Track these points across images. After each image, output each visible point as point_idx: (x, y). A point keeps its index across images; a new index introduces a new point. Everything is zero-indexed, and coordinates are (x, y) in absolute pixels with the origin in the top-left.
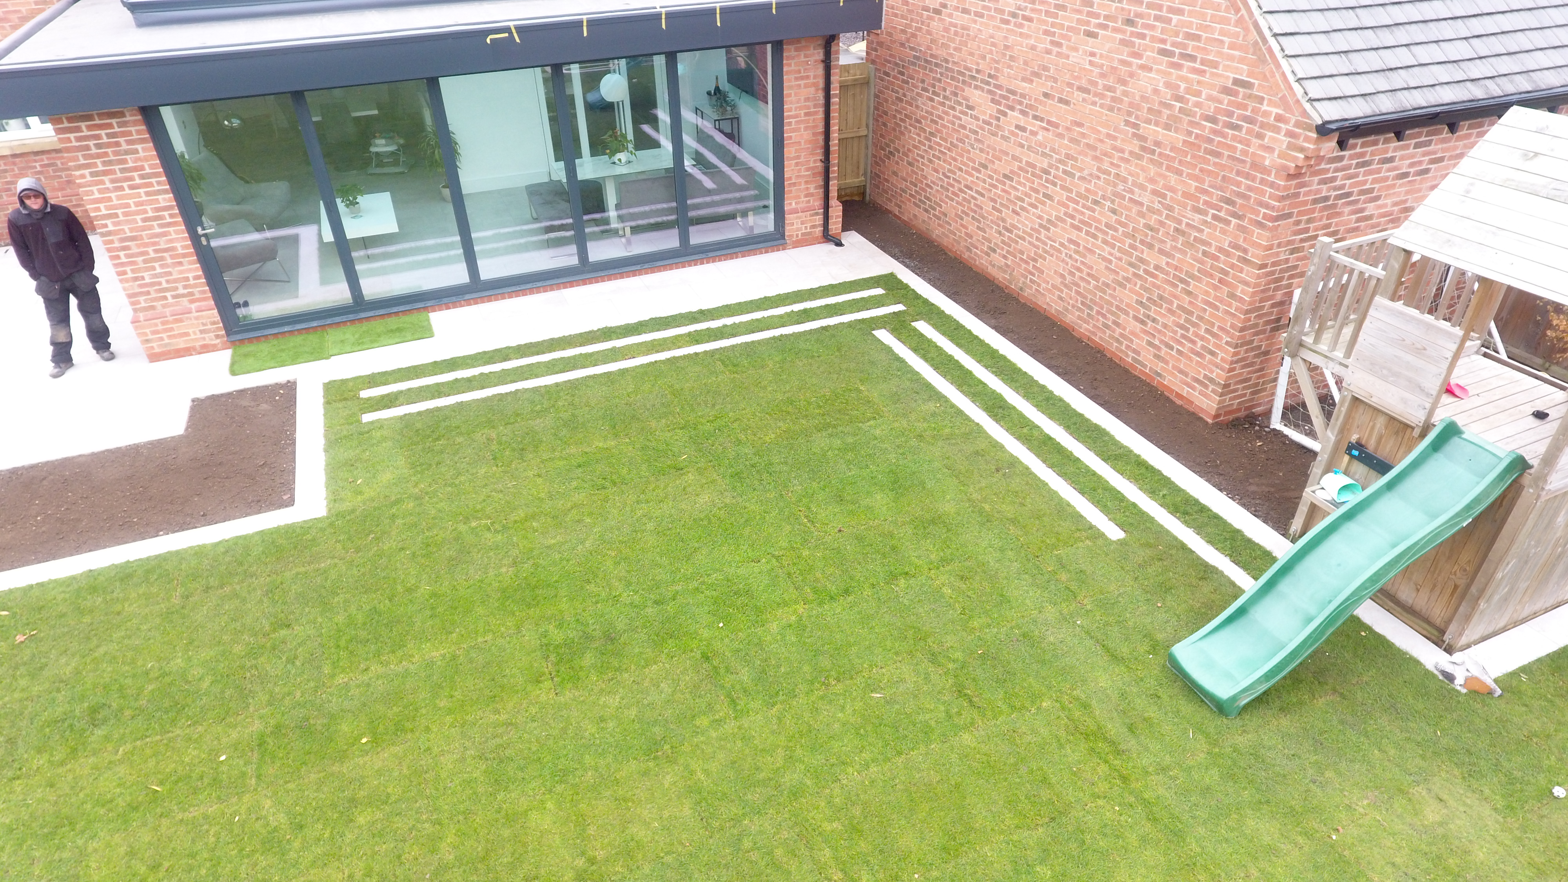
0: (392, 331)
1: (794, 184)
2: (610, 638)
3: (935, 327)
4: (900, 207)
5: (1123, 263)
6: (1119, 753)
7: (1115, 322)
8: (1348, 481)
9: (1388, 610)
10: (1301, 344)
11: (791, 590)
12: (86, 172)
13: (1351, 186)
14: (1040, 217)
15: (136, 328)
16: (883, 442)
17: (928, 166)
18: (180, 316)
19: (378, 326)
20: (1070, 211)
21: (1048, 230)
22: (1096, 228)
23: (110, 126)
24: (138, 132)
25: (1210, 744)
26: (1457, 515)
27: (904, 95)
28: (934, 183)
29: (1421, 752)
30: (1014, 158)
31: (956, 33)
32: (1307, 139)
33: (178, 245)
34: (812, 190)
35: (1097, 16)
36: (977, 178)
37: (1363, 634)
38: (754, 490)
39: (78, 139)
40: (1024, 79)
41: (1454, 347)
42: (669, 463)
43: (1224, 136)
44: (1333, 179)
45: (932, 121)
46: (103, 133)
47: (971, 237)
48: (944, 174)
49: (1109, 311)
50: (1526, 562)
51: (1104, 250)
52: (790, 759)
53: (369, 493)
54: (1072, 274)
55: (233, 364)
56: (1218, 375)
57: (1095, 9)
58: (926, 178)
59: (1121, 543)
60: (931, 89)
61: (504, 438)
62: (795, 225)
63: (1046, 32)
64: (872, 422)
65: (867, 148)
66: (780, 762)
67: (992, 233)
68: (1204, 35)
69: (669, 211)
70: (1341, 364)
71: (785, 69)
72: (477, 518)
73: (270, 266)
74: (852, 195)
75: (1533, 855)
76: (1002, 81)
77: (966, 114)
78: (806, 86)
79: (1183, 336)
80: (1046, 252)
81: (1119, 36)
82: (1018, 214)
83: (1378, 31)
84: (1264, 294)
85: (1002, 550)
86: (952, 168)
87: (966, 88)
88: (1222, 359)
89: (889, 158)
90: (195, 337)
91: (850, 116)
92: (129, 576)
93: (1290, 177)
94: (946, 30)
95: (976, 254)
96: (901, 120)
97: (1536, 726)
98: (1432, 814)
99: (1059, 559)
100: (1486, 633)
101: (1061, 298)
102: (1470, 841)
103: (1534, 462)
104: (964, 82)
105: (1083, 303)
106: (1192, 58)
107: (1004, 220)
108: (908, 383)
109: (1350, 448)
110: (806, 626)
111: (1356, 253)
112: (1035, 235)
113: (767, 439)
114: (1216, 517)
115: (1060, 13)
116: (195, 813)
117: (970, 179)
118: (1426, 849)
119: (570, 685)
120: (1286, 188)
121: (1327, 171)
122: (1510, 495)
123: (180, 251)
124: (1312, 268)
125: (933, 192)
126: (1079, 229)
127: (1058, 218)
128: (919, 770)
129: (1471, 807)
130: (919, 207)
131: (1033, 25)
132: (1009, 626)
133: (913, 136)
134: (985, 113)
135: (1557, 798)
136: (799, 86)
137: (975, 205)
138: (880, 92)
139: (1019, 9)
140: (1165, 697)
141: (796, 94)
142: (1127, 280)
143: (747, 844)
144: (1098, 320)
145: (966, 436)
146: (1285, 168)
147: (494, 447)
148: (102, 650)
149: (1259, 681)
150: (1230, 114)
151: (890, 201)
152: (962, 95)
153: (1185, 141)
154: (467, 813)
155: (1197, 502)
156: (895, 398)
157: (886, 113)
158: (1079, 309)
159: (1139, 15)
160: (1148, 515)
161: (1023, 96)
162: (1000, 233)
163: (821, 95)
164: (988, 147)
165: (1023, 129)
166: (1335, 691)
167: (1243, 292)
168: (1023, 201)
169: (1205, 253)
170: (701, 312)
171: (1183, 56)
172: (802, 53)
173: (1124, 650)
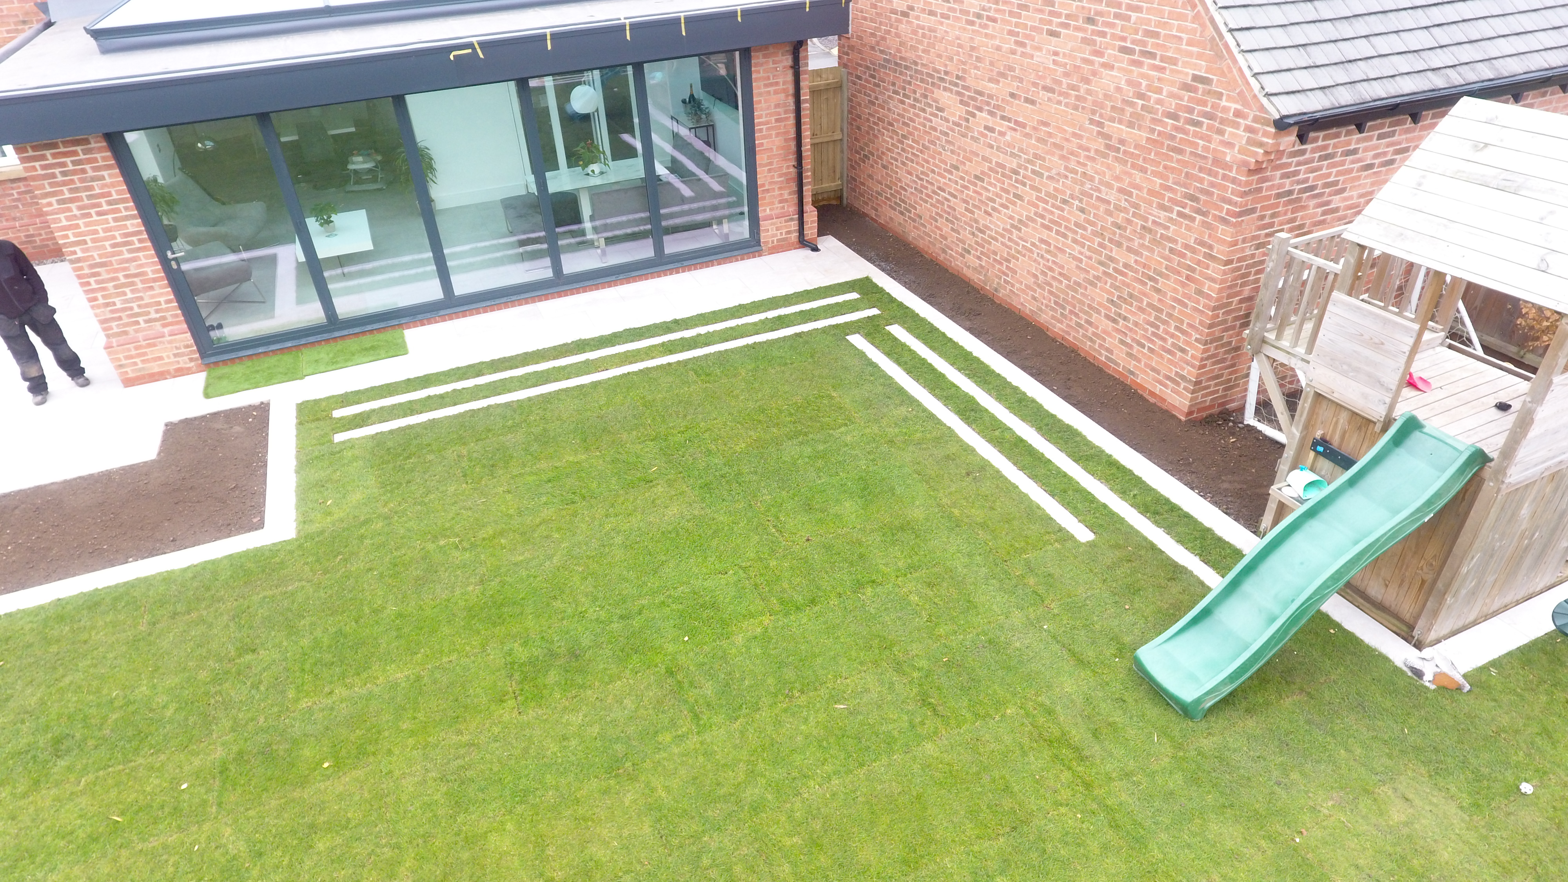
0: (366, 349)
1: (768, 191)
2: (574, 655)
3: (909, 330)
4: (876, 210)
5: (1093, 262)
6: (1082, 759)
7: (1087, 322)
8: (1314, 477)
9: (1358, 607)
10: (1264, 341)
11: (757, 601)
12: (53, 200)
13: (1316, 179)
14: (1011, 218)
15: (109, 354)
16: (853, 448)
17: (901, 169)
18: (153, 341)
19: (352, 344)
20: (1040, 211)
21: (1019, 230)
22: (1066, 227)
23: (75, 153)
24: (104, 159)
25: (1175, 748)
26: (1418, 510)
27: (877, 98)
28: (908, 185)
29: (1387, 751)
30: (984, 159)
31: (924, 35)
32: (1266, 134)
33: (148, 270)
34: (786, 196)
35: (1058, 15)
36: (950, 180)
37: (1332, 631)
38: (723, 500)
39: (44, 167)
40: (991, 80)
41: (1411, 341)
42: (639, 475)
43: (1186, 132)
44: (1295, 173)
45: (904, 124)
46: (68, 160)
47: (946, 239)
48: (917, 176)
49: (1081, 310)
50: (1492, 556)
51: (1074, 250)
52: (752, 774)
53: (338, 514)
54: (1044, 274)
55: (207, 387)
56: (1189, 372)
57: (1056, 9)
58: (900, 181)
59: (1091, 545)
60: (902, 92)
61: (475, 455)
62: (770, 231)
63: (1010, 33)
64: (843, 429)
65: (842, 152)
66: (742, 777)
67: (966, 234)
68: (1163, 32)
69: (642, 221)
70: (1303, 360)
71: (753, 76)
72: (445, 536)
73: (246, 287)
74: (829, 199)
75: (1499, 853)
76: (970, 82)
77: (936, 116)
78: (776, 92)
79: (1154, 334)
80: (1019, 252)
81: (1080, 35)
82: (990, 215)
83: (1337, 23)
84: (1231, 290)
85: (970, 555)
86: (925, 170)
87: (936, 90)
88: (1193, 356)
89: (864, 162)
90: (169, 360)
91: (825, 121)
92: (97, 604)
93: (1251, 172)
94: (914, 32)
95: (951, 256)
96: (874, 123)
97: (1505, 720)
98: (1397, 814)
99: (1028, 562)
100: (1456, 627)
101: (1034, 298)
102: (1435, 841)
103: (1494, 455)
104: (933, 84)
105: (1056, 303)
106: (1152, 55)
107: (976, 221)
108: (881, 388)
109: (1315, 444)
110: (771, 638)
111: (1317, 248)
112: (1008, 235)
113: (738, 449)
114: (1187, 516)
115: (1023, 13)
116: (154, 843)
117: (943, 180)
118: (1389, 848)
119: (533, 704)
120: (1248, 183)
121: (1289, 165)
122: (1472, 489)
123: (151, 276)
124: (1271, 264)
125: (908, 194)
126: (1050, 229)
127: (1029, 218)
128: (882, 782)
129: (1436, 806)
130: (895, 210)
131: (997, 26)
132: (975, 632)
133: (886, 139)
134: (954, 115)
135: (1525, 794)
136: (769, 92)
137: (949, 206)
138: (853, 95)
139: (984, 10)
140: (1130, 700)
141: (766, 101)
142: (1098, 278)
143: (706, 861)
144: (1071, 319)
145: (937, 440)
146: (1245, 163)
147: (465, 464)
148: (67, 680)
149: (1223, 683)
150: (1191, 111)
151: (867, 204)
152: (932, 98)
153: (1148, 139)
154: (426, 837)
155: (1167, 501)
156: (867, 404)
157: (859, 117)
158: (1053, 309)
159: (1099, 13)
160: (1118, 516)
161: (990, 96)
162: (973, 234)
163: (791, 101)
164: (959, 148)
165: (992, 130)
166: (1302, 690)
167: (1210, 288)
168: (994, 201)
169: (1171, 250)
170: (676, 322)
171: (1144, 53)
172: (770, 60)
173: (1090, 654)
